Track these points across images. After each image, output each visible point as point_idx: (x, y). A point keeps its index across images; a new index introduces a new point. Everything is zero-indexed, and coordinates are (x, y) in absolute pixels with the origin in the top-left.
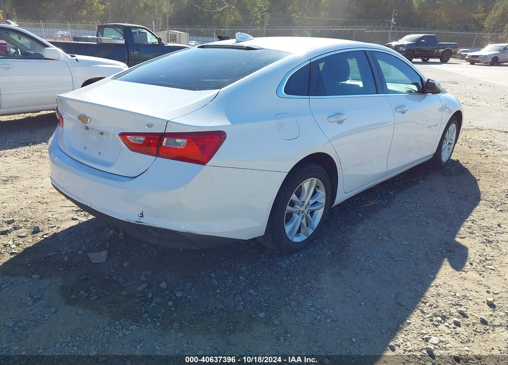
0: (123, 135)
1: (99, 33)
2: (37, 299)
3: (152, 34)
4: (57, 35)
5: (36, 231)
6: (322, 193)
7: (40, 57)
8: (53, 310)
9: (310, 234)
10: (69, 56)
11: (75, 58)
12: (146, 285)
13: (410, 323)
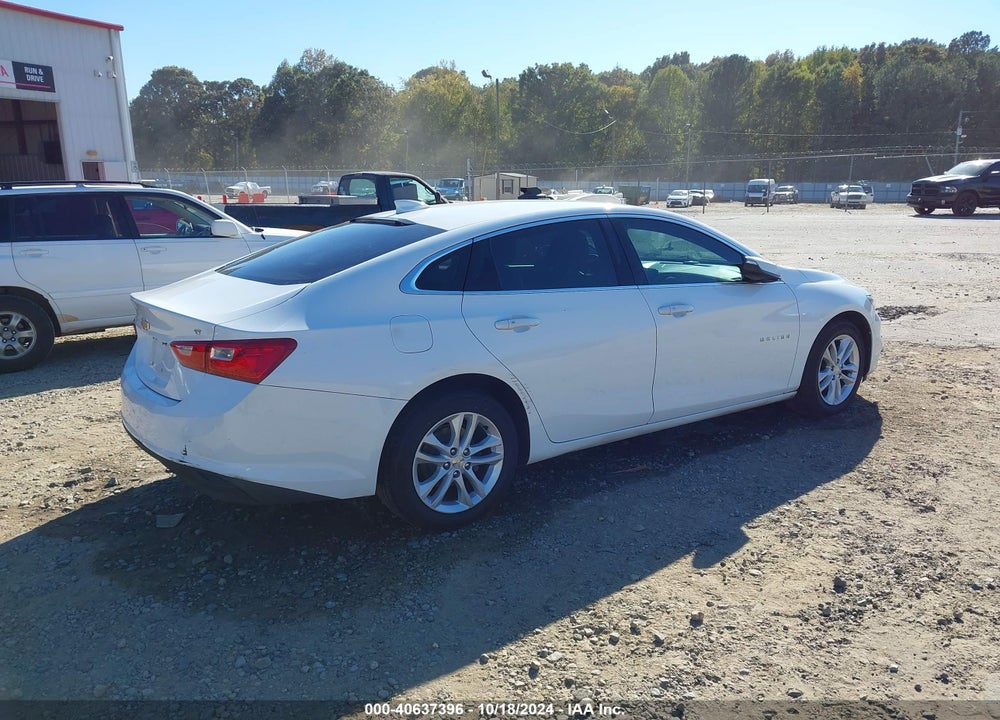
0: (174, 345)
1: (341, 188)
2: (63, 564)
3: (426, 187)
4: (317, 187)
5: (111, 484)
6: (495, 440)
7: (208, 234)
8: (74, 578)
9: (475, 504)
10: (251, 231)
11: (260, 233)
12: (206, 558)
13: (537, 633)
